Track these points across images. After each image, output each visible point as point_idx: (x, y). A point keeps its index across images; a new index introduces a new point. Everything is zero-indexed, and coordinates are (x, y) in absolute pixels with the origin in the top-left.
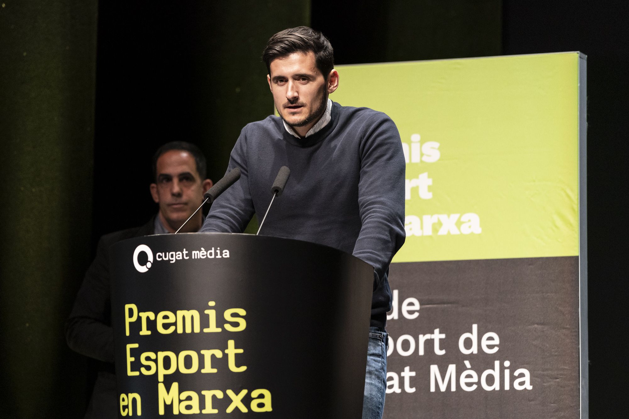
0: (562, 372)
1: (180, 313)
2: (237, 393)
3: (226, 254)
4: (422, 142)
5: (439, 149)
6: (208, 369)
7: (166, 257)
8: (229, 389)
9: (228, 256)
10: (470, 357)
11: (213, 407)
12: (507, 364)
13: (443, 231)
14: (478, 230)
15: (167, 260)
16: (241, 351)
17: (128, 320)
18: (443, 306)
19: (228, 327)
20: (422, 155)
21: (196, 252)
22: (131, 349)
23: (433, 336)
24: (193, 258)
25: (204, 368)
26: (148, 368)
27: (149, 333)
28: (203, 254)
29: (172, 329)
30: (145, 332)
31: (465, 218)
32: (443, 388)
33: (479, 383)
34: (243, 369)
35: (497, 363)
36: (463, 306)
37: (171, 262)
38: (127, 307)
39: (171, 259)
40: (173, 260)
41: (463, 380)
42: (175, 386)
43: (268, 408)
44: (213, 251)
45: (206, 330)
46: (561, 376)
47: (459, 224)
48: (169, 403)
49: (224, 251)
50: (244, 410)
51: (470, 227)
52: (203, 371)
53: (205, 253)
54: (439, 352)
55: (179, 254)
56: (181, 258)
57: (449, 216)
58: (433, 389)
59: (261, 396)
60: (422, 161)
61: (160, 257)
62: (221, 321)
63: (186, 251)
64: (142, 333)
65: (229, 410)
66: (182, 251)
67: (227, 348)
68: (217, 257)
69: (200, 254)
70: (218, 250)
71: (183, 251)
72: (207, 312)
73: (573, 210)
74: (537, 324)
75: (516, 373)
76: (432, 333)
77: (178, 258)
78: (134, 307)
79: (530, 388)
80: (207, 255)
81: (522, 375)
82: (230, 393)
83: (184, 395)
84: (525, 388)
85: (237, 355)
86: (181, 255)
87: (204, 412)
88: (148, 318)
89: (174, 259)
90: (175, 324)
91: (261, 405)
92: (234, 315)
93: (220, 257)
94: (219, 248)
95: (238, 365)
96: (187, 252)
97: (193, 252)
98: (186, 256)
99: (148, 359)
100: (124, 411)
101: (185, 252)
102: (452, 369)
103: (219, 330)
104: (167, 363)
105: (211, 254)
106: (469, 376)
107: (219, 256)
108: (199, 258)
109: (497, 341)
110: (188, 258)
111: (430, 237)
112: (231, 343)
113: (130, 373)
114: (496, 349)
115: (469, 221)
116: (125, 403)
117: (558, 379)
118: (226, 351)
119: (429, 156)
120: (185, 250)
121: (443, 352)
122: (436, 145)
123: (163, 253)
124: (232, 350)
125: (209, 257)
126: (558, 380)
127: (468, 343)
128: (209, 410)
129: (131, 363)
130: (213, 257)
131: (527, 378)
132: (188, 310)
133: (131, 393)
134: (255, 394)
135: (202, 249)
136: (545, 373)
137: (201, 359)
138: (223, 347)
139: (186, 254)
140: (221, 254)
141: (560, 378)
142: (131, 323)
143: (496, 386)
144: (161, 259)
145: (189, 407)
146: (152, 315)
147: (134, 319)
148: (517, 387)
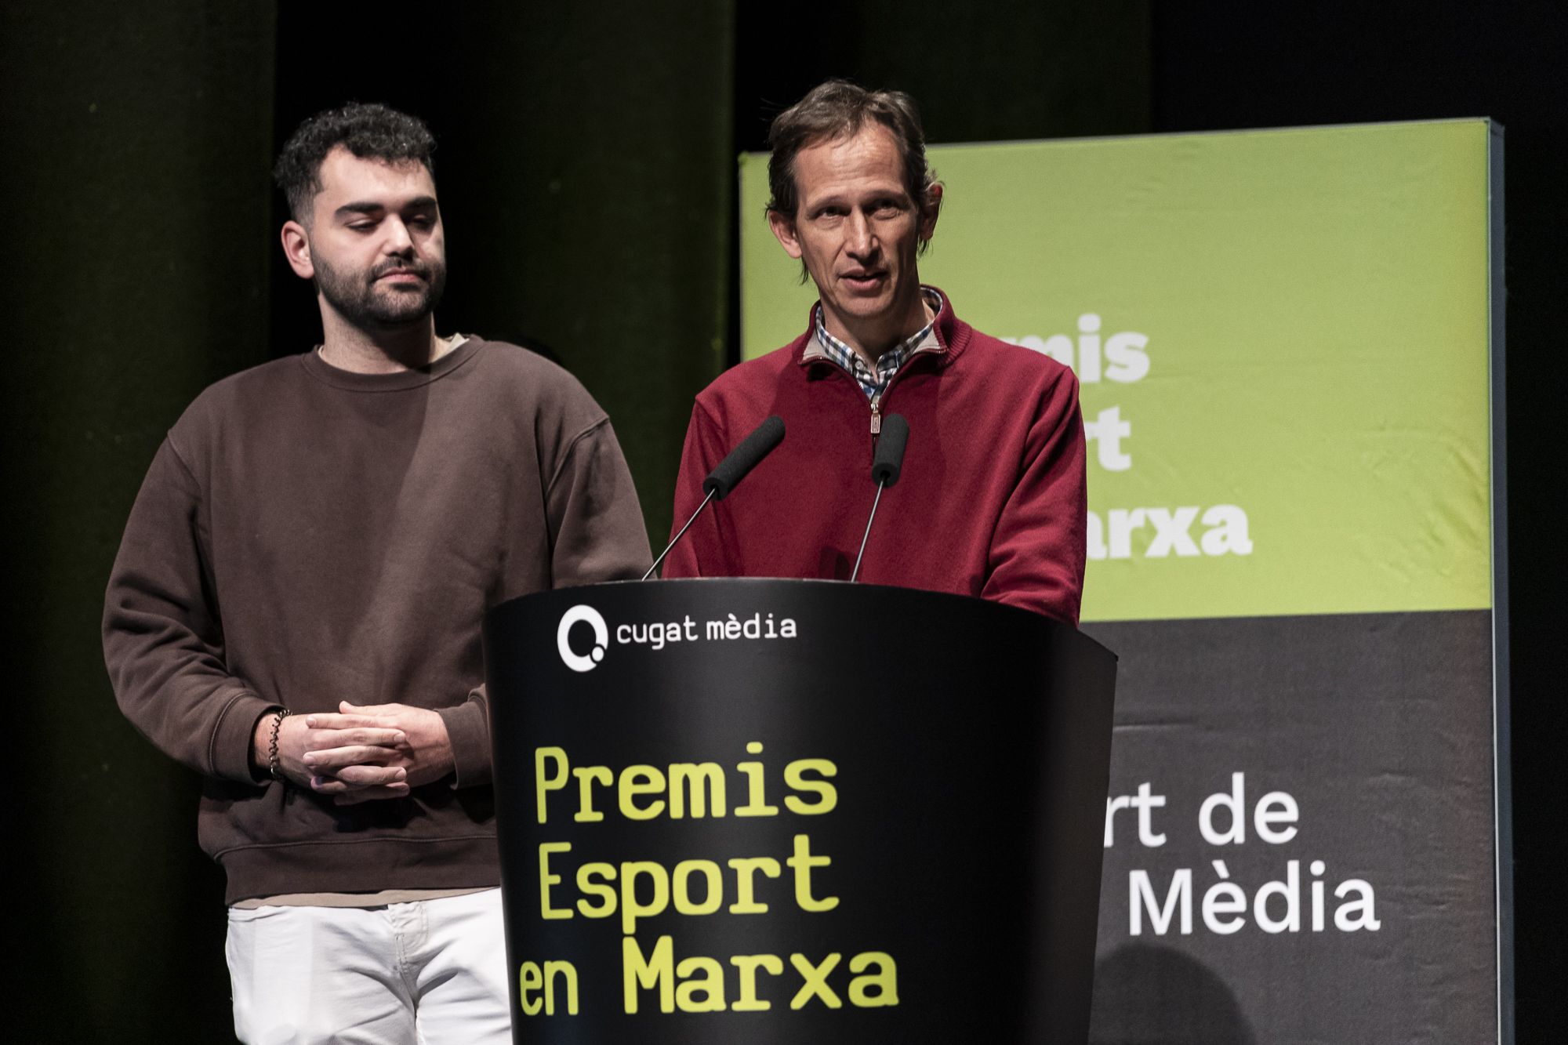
0: (1452, 889)
1: (677, 771)
2: (816, 962)
3: (790, 628)
4: (1105, 333)
5: (1148, 350)
6: (746, 904)
7: (640, 635)
8: (797, 951)
9: (794, 634)
10: (1227, 852)
11: (760, 996)
12: (1318, 868)
13: (1157, 549)
14: (1243, 545)
15: (642, 644)
16: (824, 861)
17: (543, 786)
18: (1159, 728)
19: (794, 804)
20: (1105, 363)
21: (715, 625)
22: (552, 856)
23: (1135, 802)
24: (709, 637)
25: (736, 901)
26: (597, 901)
27: (599, 817)
28: (733, 629)
29: (657, 808)
30: (587, 814)
31: (1212, 516)
32: (1161, 926)
33: (1249, 915)
34: (830, 903)
35: (1293, 867)
36: (1209, 728)
37: (655, 648)
38: (541, 754)
39: (653, 639)
40: (658, 643)
41: (1210, 907)
42: (665, 945)
43: (889, 997)
44: (757, 622)
45: (740, 812)
46: (1451, 899)
47: (1197, 530)
48: (648, 984)
49: (784, 623)
50: (832, 1001)
51: (1224, 538)
52: (734, 909)
53: (738, 627)
54: (1149, 839)
55: (674, 629)
56: (678, 638)
57: (1172, 513)
58: (1136, 929)
59: (874, 969)
60: (1104, 379)
61: (625, 634)
62: (776, 790)
63: (691, 621)
64: (579, 817)
65: (798, 1002)
66: (681, 622)
67: (792, 854)
68: (767, 636)
69: (725, 629)
70: (769, 618)
71: (684, 621)
72: (742, 767)
73: (1478, 498)
74: (1392, 772)
75: (1341, 891)
76: (1134, 793)
77: (670, 639)
78: (560, 755)
79: (1374, 925)
80: (742, 631)
81: (1354, 895)
82: (799, 961)
83: (687, 967)
84: (1363, 928)
85: (815, 871)
86: (678, 632)
87: (737, 1006)
88: (595, 781)
89: (661, 640)
90: (664, 796)
91: (872, 991)
92: (809, 775)
93: (775, 636)
94: (771, 616)
95: (817, 894)
96: (693, 624)
97: (709, 624)
98: (692, 634)
99: (596, 879)
100: (531, 1002)
101: (688, 624)
102: (1182, 879)
103: (773, 811)
104: (644, 889)
105: (752, 629)
106: (1225, 898)
107: (771, 635)
108: (722, 637)
109: (1292, 813)
110: (695, 637)
111: (1126, 562)
112: (802, 842)
113: (548, 913)
114: (1290, 833)
115: (1223, 523)
116: (536, 984)
117: (1443, 903)
118: (790, 862)
119: (1123, 366)
120: (687, 618)
121: (1160, 840)
122: (1141, 340)
123: (635, 627)
124: (803, 859)
125: (748, 635)
126: (1442, 907)
127: (1222, 819)
128: (749, 1001)
129: (552, 887)
130: (757, 635)
131: (1367, 903)
132: (697, 763)
133: (553, 960)
134: (858, 963)
135: (731, 616)
136: (1410, 890)
137: (730, 879)
138: (784, 852)
139: (691, 628)
140: (777, 629)
141: (1448, 901)
142: (550, 794)
143: (1292, 921)
144: (628, 640)
145: (699, 996)
146: (605, 776)
147: (560, 782)
148: (1342, 923)
